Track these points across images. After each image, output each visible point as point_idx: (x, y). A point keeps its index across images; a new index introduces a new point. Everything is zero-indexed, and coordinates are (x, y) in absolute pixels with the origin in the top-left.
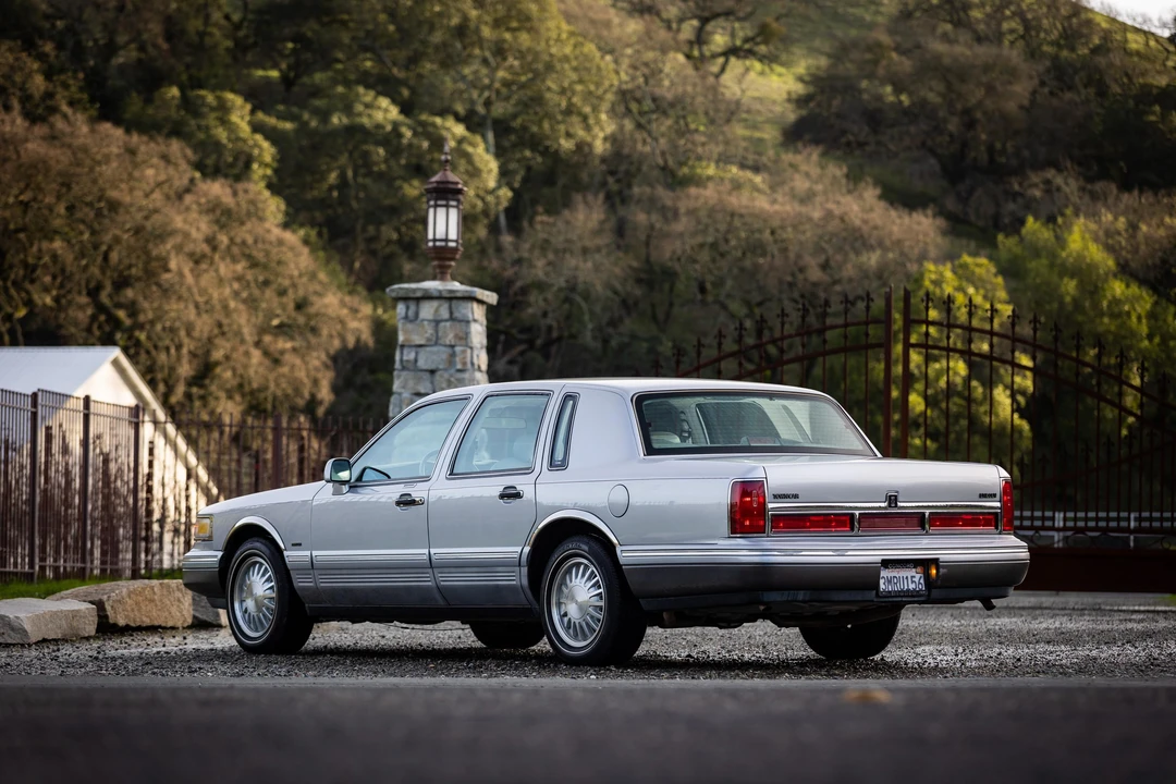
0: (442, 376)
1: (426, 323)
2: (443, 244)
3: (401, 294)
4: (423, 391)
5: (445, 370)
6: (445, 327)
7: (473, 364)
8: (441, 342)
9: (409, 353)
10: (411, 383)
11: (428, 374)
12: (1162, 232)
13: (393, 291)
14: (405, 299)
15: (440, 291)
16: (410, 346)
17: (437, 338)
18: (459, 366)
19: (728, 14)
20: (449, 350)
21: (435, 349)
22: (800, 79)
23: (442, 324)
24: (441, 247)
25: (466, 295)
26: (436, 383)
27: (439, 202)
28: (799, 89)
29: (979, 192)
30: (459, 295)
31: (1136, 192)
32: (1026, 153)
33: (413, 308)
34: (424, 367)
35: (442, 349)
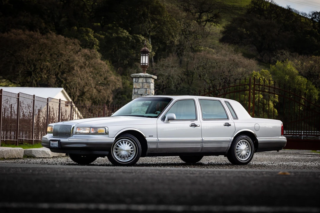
1: (140, 83)
2: (144, 64)
3: (134, 76)
5: (145, 94)
6: (145, 84)
7: (151, 93)
8: (144, 88)
10: (136, 97)
12: (309, 65)
13: (132, 75)
14: (135, 77)
15: (144, 76)
16: (136, 89)
18: (148, 94)
19: (207, 11)
20: (146, 90)
21: (142, 89)
22: (224, 27)
23: (144, 83)
25: (150, 77)
27: (144, 55)
28: (223, 29)
29: (266, 54)
30: (148, 77)
31: (303, 55)
32: (277, 45)
33: (137, 79)
34: (140, 94)
35: (144, 89)
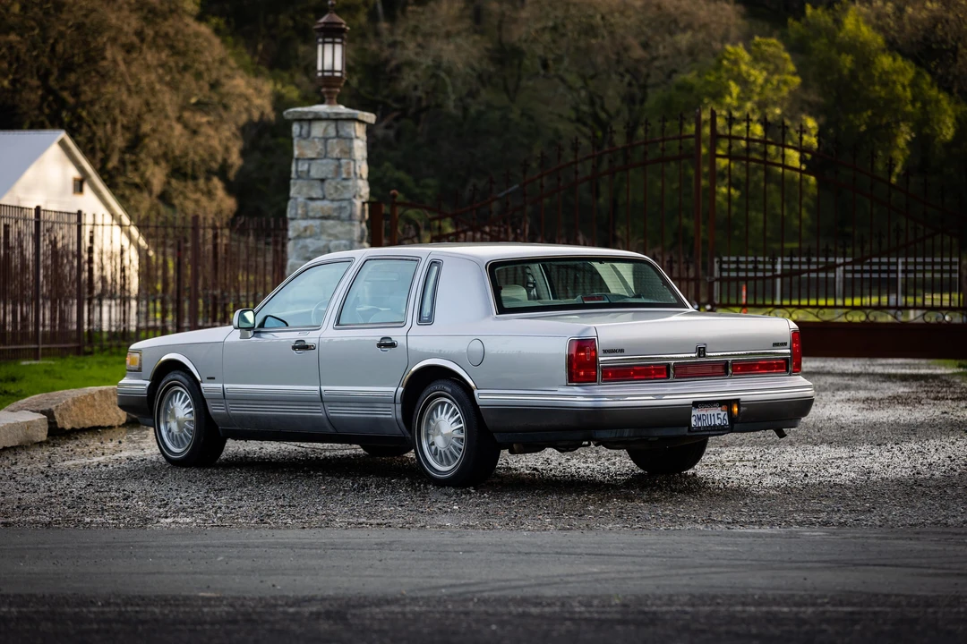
0: (330, 184)
1: (316, 140)
2: (330, 74)
3: (296, 116)
4: (314, 196)
5: (333, 178)
6: (332, 143)
7: (355, 173)
8: (329, 155)
9: (303, 165)
10: (305, 190)
11: (319, 182)
13: (289, 113)
14: (300, 120)
15: (328, 114)
16: (304, 159)
17: (326, 153)
18: (344, 176)
20: (336, 163)
21: (324, 161)
23: (330, 141)
24: (329, 77)
25: (350, 116)
26: (325, 189)
27: (327, 40)
30: (344, 117)
33: (306, 127)
34: (316, 177)
35: (330, 161)
